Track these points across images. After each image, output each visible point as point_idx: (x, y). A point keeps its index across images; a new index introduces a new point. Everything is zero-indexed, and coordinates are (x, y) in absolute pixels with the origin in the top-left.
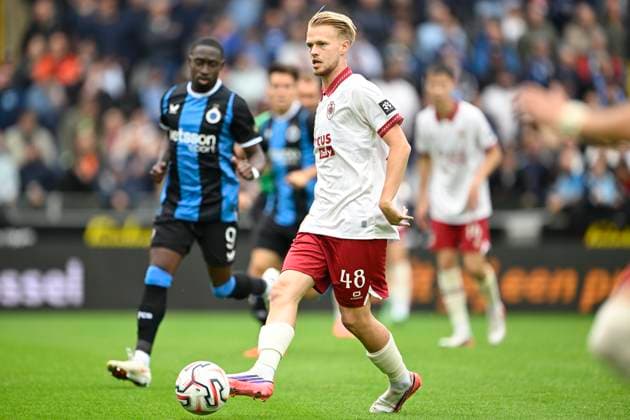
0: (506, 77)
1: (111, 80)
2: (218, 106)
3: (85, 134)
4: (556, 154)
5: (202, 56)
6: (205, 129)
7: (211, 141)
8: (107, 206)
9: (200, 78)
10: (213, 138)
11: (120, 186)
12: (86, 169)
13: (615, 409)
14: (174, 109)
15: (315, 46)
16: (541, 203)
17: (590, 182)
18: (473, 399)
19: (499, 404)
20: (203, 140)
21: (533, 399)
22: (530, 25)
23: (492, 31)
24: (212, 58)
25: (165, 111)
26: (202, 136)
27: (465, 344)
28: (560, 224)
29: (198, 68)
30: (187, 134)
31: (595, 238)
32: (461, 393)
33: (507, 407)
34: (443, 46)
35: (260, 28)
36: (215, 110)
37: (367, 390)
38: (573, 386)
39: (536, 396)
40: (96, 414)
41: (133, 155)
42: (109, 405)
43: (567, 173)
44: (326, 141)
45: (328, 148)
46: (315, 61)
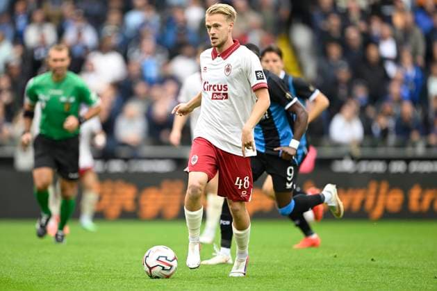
44: (223, 89)
45: (224, 94)
46: (213, 38)
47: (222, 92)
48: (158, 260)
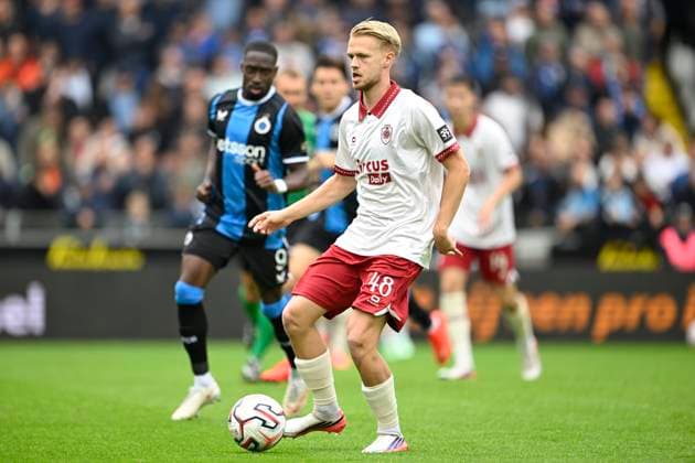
0: (511, 83)
1: (76, 86)
2: (269, 115)
3: (48, 146)
4: (567, 166)
5: (253, 64)
6: (253, 139)
7: (260, 152)
8: (71, 224)
9: (251, 87)
10: (263, 149)
11: (85, 203)
12: (48, 183)
13: (632, 448)
14: (221, 115)
15: (355, 58)
16: (550, 221)
17: (604, 198)
18: (475, 436)
19: (504, 443)
20: (250, 151)
21: (541, 437)
22: (539, 25)
23: (496, 31)
24: (264, 66)
25: (213, 117)
26: (250, 147)
27: (466, 377)
28: (571, 245)
29: (250, 76)
30: (234, 144)
31: (610, 259)
32: (463, 431)
33: (512, 446)
34: (443, 48)
35: (240, 27)
36: (265, 120)
37: (360, 427)
38: (586, 422)
39: (545, 434)
40: (59, 454)
41: (100, 169)
42: (74, 444)
43: (579, 188)
44: (381, 167)
45: (383, 175)
46: (355, 75)
47: (380, 172)
48: (256, 409)
